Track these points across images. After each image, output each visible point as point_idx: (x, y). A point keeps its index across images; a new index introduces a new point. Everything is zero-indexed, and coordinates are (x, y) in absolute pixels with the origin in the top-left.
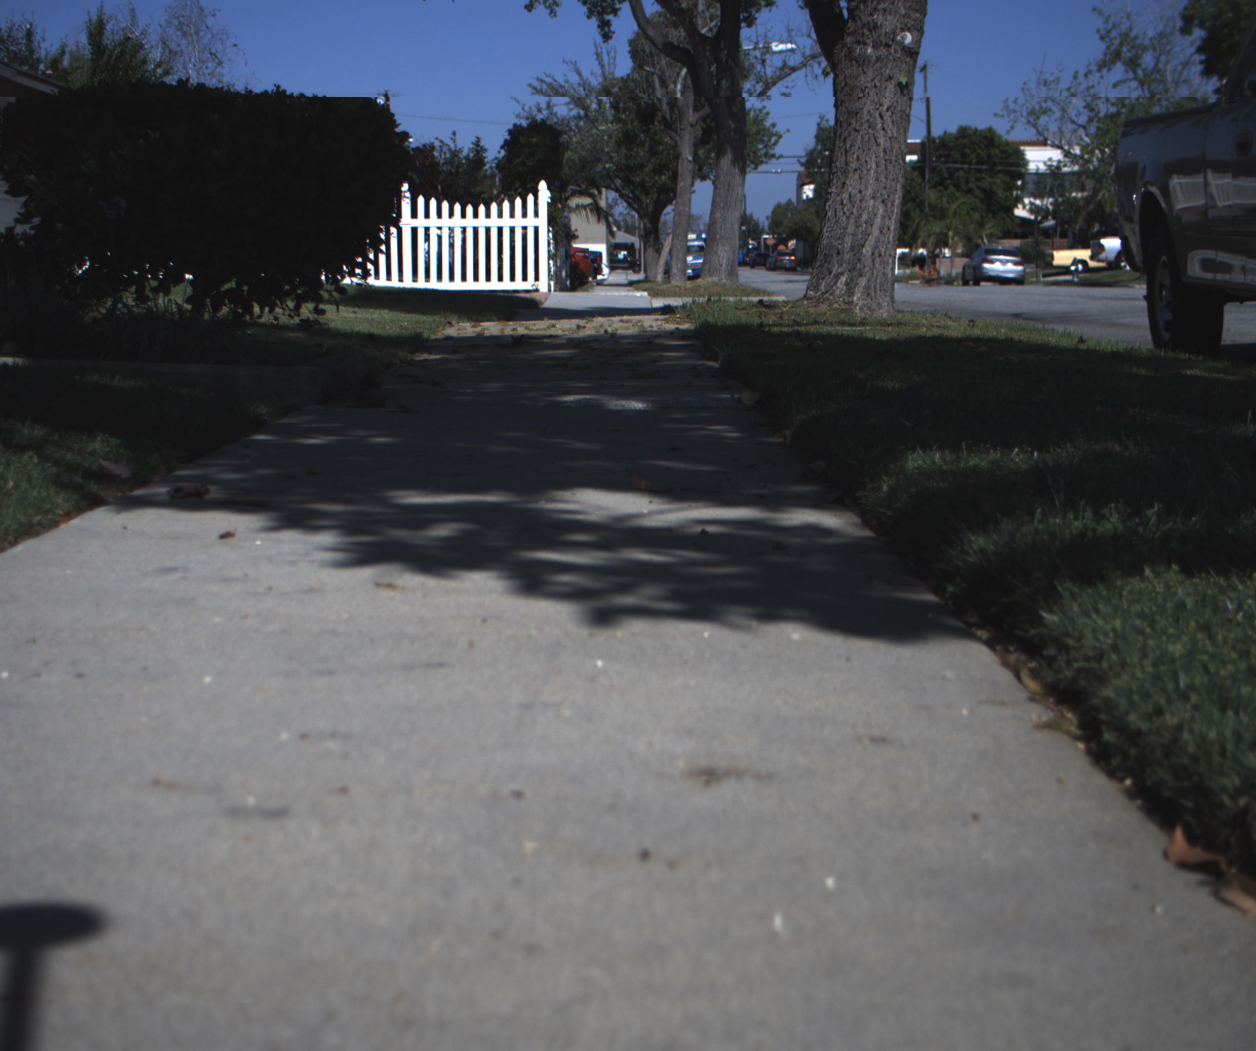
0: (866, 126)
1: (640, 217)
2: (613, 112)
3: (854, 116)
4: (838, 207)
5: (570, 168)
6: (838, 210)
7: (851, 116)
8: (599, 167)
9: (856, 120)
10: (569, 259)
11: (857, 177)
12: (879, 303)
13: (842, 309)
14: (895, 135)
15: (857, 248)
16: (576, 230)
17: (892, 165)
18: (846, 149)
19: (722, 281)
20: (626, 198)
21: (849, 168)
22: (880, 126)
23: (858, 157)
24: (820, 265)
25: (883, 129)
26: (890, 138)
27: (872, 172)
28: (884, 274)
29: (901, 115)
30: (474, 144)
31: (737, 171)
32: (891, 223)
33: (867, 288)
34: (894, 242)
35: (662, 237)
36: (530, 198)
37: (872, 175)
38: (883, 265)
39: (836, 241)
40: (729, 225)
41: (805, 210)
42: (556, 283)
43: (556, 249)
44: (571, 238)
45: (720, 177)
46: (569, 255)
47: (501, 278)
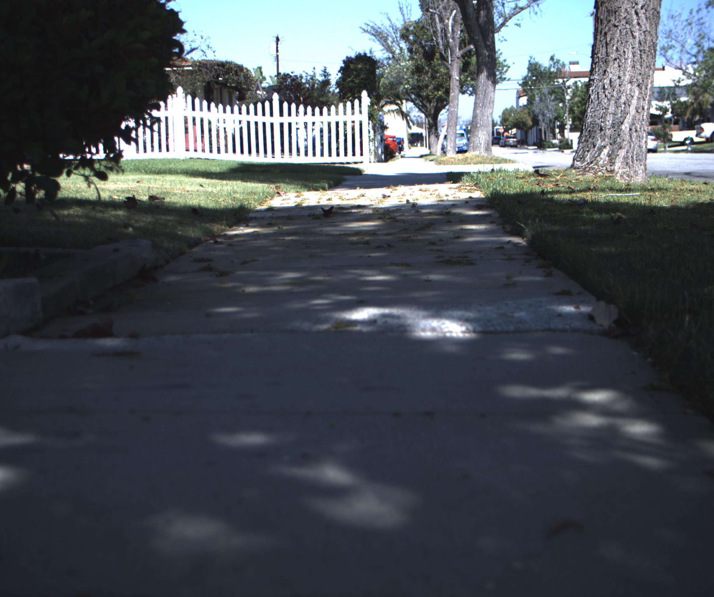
0: (623, 22)
1: (426, 116)
2: (409, 54)
3: (614, 14)
4: (601, 91)
5: (384, 88)
6: (600, 93)
7: (611, 14)
8: (402, 87)
9: (615, 17)
10: (383, 142)
11: (616, 65)
12: (635, 171)
13: (606, 177)
14: (648, 29)
15: (617, 125)
16: (387, 124)
17: (646, 55)
18: (606, 42)
19: (482, 154)
20: (418, 106)
21: (610, 58)
22: (635, 22)
23: (617, 48)
24: (585, 140)
25: (639, 24)
26: (644, 32)
27: (629, 61)
28: (640, 147)
29: (653, 12)
30: (323, 71)
31: (490, 83)
32: (645, 103)
33: (626, 158)
34: (648, 119)
35: (439, 129)
36: (357, 102)
37: (629, 64)
38: (638, 139)
39: (599, 119)
40: (485, 118)
41: (522, 111)
42: (375, 157)
43: (375, 136)
44: (384, 129)
45: (479, 87)
46: (383, 140)
47: (338, 155)
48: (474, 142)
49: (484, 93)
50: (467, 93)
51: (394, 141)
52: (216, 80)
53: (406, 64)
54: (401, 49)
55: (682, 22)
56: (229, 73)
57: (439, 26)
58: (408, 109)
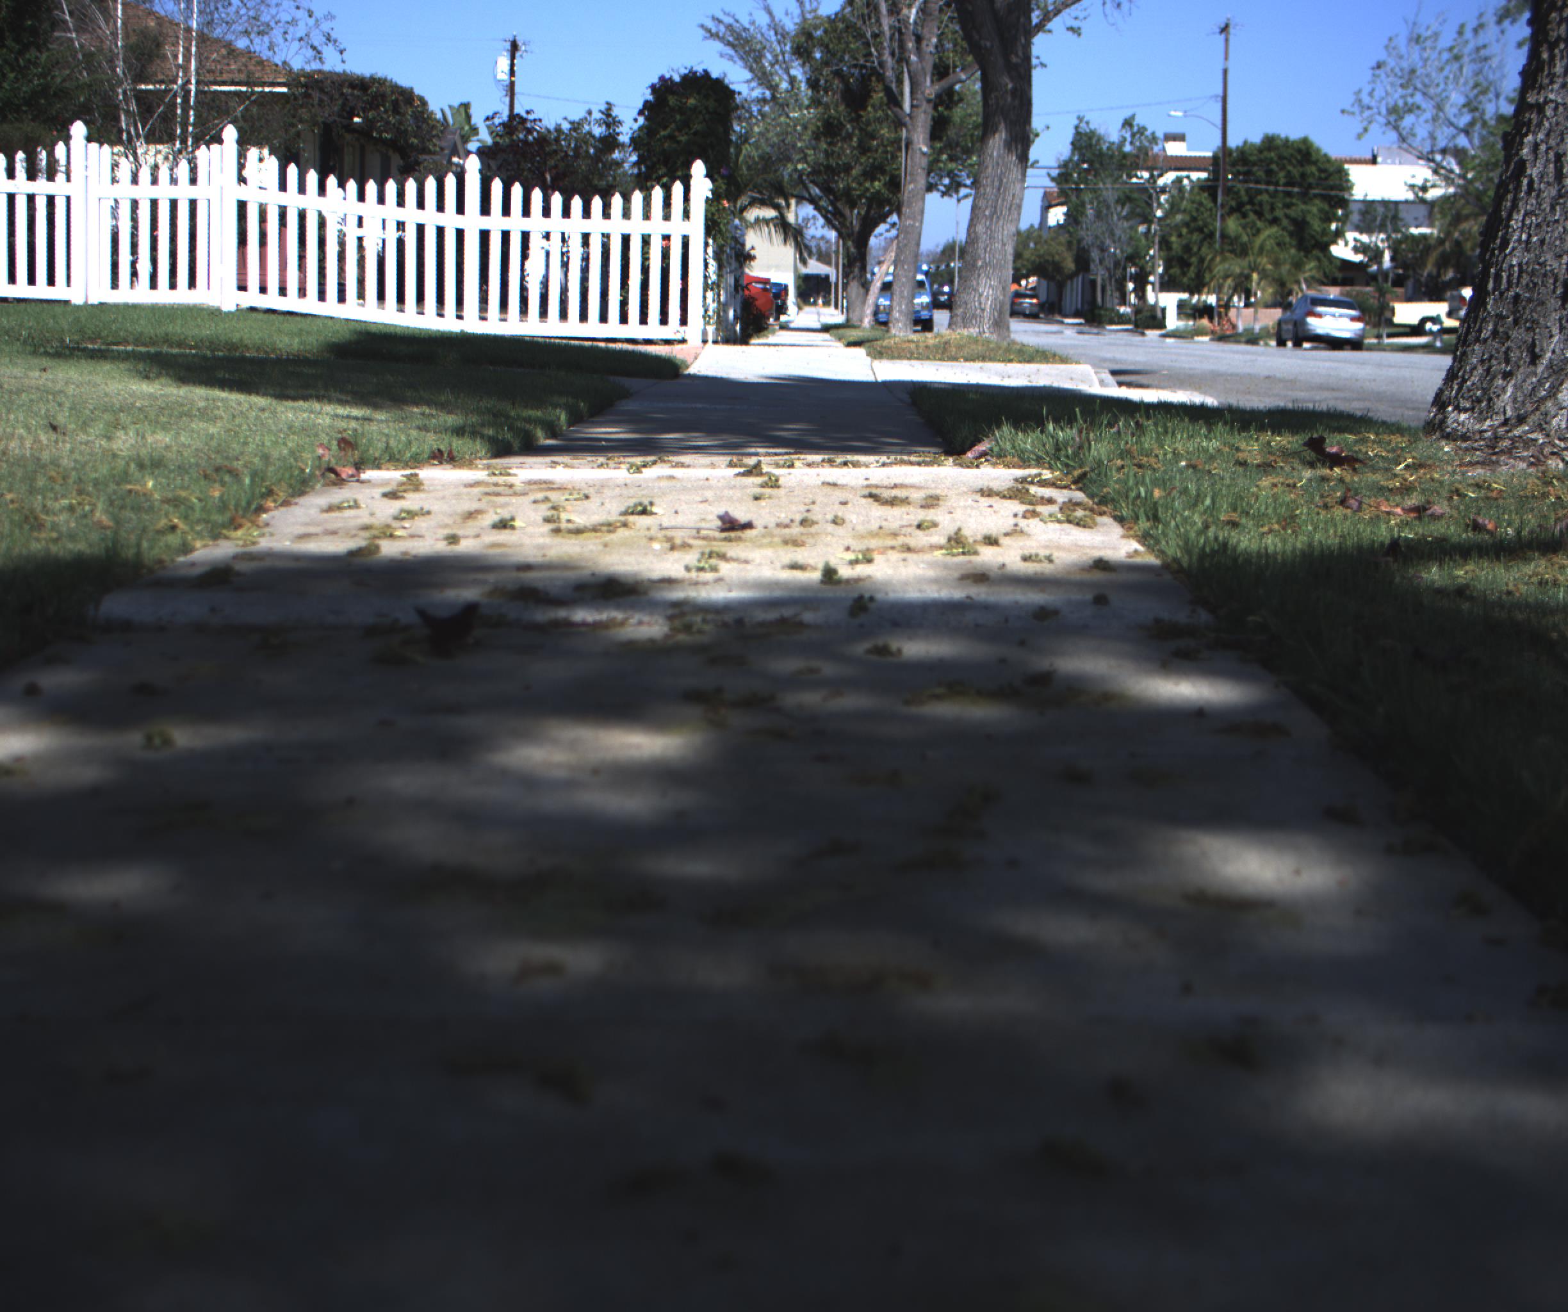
1: (840, 235)
5: (749, 168)
8: (790, 167)
10: (741, 292)
16: (753, 248)
19: (984, 336)
20: (824, 212)
31: (1014, 158)
36: (678, 188)
40: (998, 246)
41: (1053, 239)
42: (717, 329)
43: (720, 276)
44: (745, 260)
45: (987, 167)
46: (740, 286)
47: (624, 319)
48: (966, 303)
49: (996, 184)
50: (938, 190)
51: (765, 290)
52: (345, 122)
53: (802, 114)
54: (792, 80)
55: (1440, 53)
56: (378, 107)
57: (886, 22)
58: (800, 220)
